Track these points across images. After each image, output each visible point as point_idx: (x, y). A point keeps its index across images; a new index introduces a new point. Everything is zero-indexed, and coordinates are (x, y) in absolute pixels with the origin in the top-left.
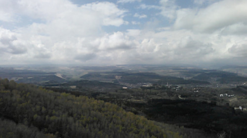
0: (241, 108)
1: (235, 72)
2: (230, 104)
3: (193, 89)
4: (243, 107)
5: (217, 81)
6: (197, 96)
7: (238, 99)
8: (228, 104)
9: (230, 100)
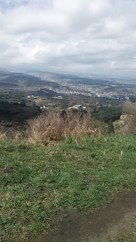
0: (44, 107)
1: (38, 77)
2: (37, 105)
3: (3, 91)
4: (46, 106)
5: (24, 83)
6: (8, 97)
7: (42, 100)
8: (35, 104)
9: (36, 101)
